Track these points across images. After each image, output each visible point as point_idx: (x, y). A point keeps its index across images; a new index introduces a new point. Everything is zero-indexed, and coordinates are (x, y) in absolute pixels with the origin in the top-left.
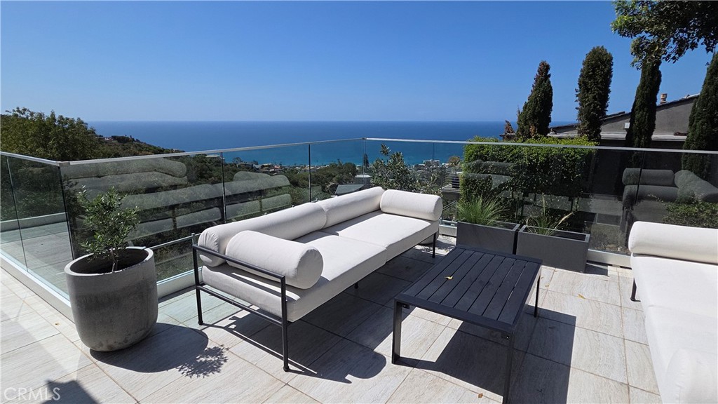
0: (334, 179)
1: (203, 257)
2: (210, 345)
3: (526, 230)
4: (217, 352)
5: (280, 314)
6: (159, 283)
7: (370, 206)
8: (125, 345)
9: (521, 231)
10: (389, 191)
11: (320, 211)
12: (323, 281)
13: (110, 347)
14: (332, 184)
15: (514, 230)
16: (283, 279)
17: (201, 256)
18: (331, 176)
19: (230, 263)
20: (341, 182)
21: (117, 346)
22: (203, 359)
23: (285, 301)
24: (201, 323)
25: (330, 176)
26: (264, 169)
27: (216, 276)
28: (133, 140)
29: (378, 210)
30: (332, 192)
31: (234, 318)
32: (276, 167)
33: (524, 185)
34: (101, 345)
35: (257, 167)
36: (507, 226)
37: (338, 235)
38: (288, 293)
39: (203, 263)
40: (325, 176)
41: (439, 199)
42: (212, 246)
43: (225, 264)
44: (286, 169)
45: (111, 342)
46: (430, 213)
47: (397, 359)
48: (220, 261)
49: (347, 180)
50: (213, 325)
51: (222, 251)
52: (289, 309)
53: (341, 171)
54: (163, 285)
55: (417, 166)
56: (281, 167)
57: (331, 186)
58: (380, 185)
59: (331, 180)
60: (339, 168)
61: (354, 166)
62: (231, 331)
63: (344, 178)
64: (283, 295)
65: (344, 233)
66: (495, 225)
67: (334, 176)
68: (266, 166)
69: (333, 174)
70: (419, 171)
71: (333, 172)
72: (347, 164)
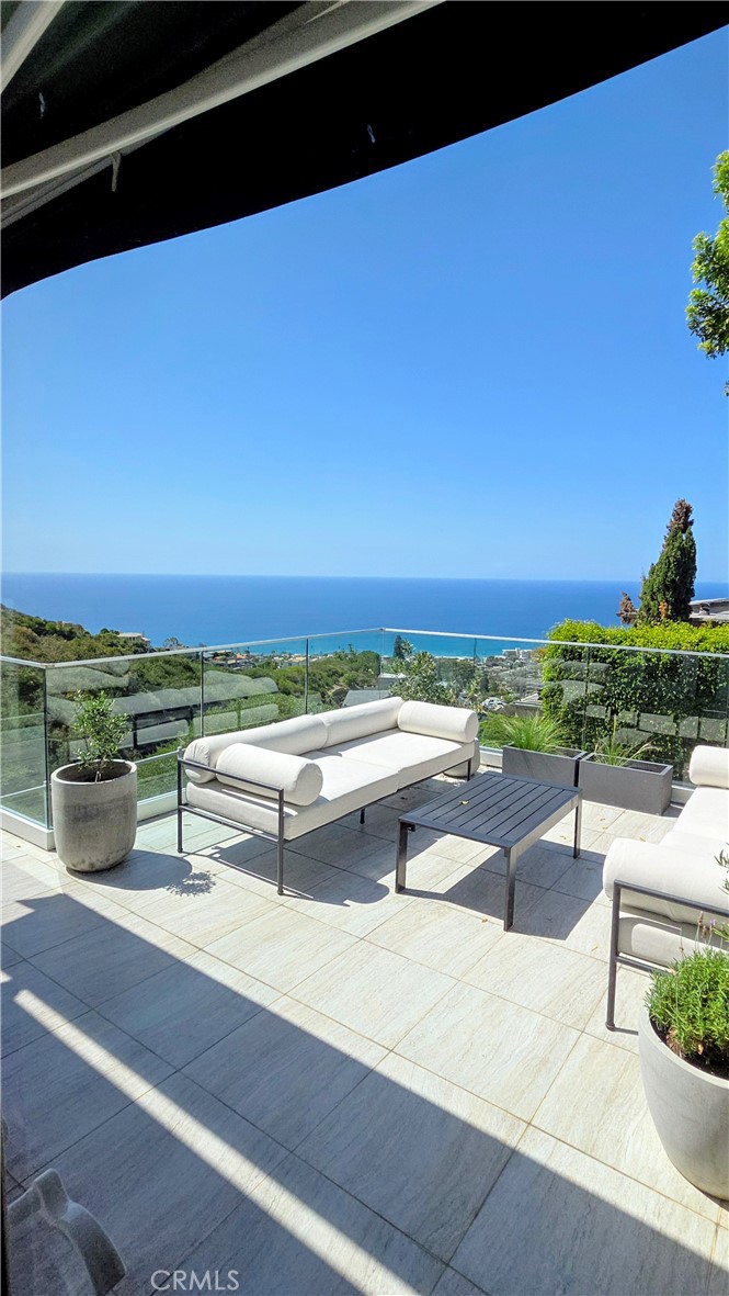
0: (341, 679)
1: (189, 772)
2: (195, 871)
3: (592, 758)
4: (203, 876)
5: (276, 832)
6: (139, 803)
7: (387, 722)
8: (107, 864)
9: (584, 760)
10: (411, 703)
11: (319, 725)
12: (321, 801)
13: (92, 865)
14: (337, 688)
15: (575, 758)
16: (281, 792)
17: (187, 771)
18: (336, 674)
19: (221, 778)
20: (353, 684)
21: (98, 865)
22: (191, 882)
23: (282, 817)
24: (180, 850)
25: (334, 674)
26: (219, 660)
27: (204, 794)
29: (395, 728)
30: (339, 700)
31: (217, 848)
32: (238, 656)
33: (640, 698)
34: (84, 862)
35: (206, 655)
36: (567, 754)
37: (341, 755)
38: (286, 809)
39: (188, 779)
40: (324, 674)
41: (472, 715)
42: (202, 759)
43: (215, 779)
44: (257, 660)
45: (94, 860)
46: (460, 733)
47: (401, 889)
48: (209, 776)
49: (364, 682)
50: (193, 854)
51: (212, 765)
52: (286, 825)
53: (355, 665)
54: (144, 806)
57: (336, 694)
58: (399, 695)
59: (336, 682)
60: (351, 661)
61: (378, 658)
62: (216, 859)
63: (360, 679)
64: (281, 810)
65: (348, 754)
66: (553, 752)
67: (342, 675)
68: (222, 654)
69: (340, 671)
70: (495, 668)
71: (341, 667)
72: (365, 653)
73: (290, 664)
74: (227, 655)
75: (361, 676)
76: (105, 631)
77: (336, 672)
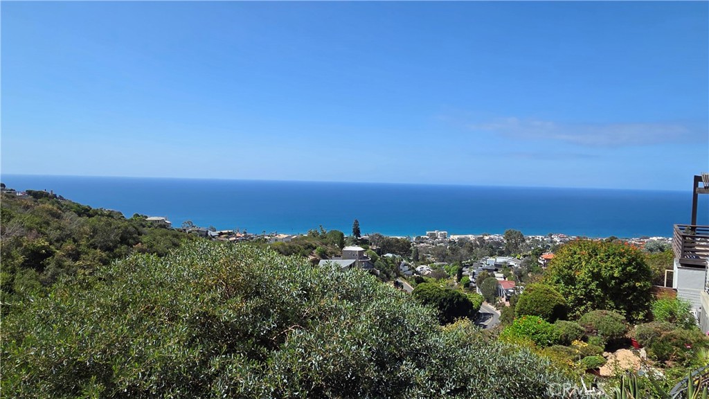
0: (315, 251)
18: (311, 248)
20: (324, 255)
25: (309, 247)
26: (222, 237)
28: (55, 196)
32: (238, 235)
35: (214, 234)
40: (302, 247)
44: (252, 238)
49: (332, 253)
53: (324, 240)
55: (418, 238)
56: (245, 236)
59: (311, 253)
60: (322, 237)
61: (342, 235)
63: (329, 251)
67: (315, 248)
68: (225, 234)
69: (314, 245)
70: (422, 244)
71: (313, 242)
72: (332, 232)
73: (276, 240)
74: (230, 234)
75: (329, 249)
76: (137, 215)
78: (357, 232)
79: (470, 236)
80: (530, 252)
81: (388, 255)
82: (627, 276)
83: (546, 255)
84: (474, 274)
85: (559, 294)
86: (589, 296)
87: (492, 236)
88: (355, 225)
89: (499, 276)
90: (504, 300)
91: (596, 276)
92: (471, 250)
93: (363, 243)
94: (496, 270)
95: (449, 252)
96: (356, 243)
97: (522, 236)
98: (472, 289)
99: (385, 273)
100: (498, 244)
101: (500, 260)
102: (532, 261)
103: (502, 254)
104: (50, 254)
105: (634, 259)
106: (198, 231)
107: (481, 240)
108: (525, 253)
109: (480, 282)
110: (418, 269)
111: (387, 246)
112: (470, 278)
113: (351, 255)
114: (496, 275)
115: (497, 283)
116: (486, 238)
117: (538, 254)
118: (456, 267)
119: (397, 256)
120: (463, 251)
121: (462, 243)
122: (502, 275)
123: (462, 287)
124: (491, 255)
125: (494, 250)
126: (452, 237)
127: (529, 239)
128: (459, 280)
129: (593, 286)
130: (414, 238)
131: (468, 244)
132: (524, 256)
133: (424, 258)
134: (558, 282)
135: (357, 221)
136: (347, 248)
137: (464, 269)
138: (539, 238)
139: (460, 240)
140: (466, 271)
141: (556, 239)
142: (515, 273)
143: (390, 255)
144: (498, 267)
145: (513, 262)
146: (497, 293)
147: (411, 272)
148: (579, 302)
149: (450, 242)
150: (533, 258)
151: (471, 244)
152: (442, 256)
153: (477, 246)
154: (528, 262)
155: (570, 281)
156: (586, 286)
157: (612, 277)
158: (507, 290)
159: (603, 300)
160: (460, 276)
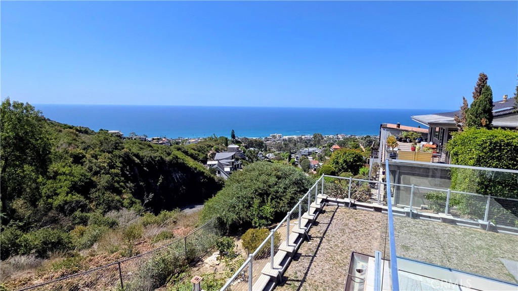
0: (213, 148)
20: (217, 150)
26: (155, 141)
30: (212, 158)
32: (163, 139)
35: (150, 139)
40: (206, 146)
49: (222, 149)
53: (217, 142)
55: (266, 138)
57: (211, 154)
59: (211, 150)
60: (215, 141)
61: (226, 138)
67: (213, 147)
68: (156, 139)
69: (212, 145)
70: (268, 142)
71: (212, 143)
72: (220, 137)
73: (189, 143)
74: (158, 139)
75: (220, 147)
76: (102, 130)
77: (210, 145)
78: (233, 136)
79: (294, 136)
80: (326, 145)
81: (251, 149)
82: (355, 161)
83: (334, 147)
84: (297, 157)
85: (333, 168)
86: (343, 168)
87: (306, 136)
88: (232, 133)
89: (310, 158)
90: (313, 170)
91: (345, 161)
92: (295, 145)
93: (237, 142)
94: (309, 155)
95: (284, 146)
96: (233, 142)
97: (322, 136)
98: (296, 166)
99: (250, 158)
100: (310, 140)
101: (311, 149)
102: (327, 150)
103: (311, 146)
104: (84, 156)
105: (357, 155)
106: (140, 138)
107: (301, 139)
108: (324, 146)
109: (301, 162)
110: (267, 155)
111: (251, 144)
112: (295, 160)
113: (232, 150)
114: (309, 158)
115: (309, 162)
116: (303, 137)
117: (330, 146)
118: (288, 154)
119: (256, 149)
120: (291, 145)
121: (290, 140)
122: (312, 158)
123: (291, 164)
124: (306, 147)
125: (307, 144)
126: (284, 137)
127: (326, 137)
128: (289, 161)
129: (344, 165)
130: (264, 138)
131: (293, 141)
132: (323, 147)
133: (269, 150)
134: (333, 163)
135: (233, 131)
136: (230, 146)
137: (292, 155)
138: (331, 136)
139: (289, 138)
140: (293, 156)
141: (340, 136)
142: (318, 156)
143: (252, 149)
144: (310, 154)
145: (318, 150)
146: (309, 167)
147: (264, 158)
148: (340, 170)
149: (283, 140)
150: (328, 148)
151: (295, 141)
152: (280, 148)
153: (298, 142)
154: (325, 150)
155: (337, 163)
156: (342, 165)
157: (350, 161)
158: (314, 165)
159: (347, 169)
160: (290, 158)
